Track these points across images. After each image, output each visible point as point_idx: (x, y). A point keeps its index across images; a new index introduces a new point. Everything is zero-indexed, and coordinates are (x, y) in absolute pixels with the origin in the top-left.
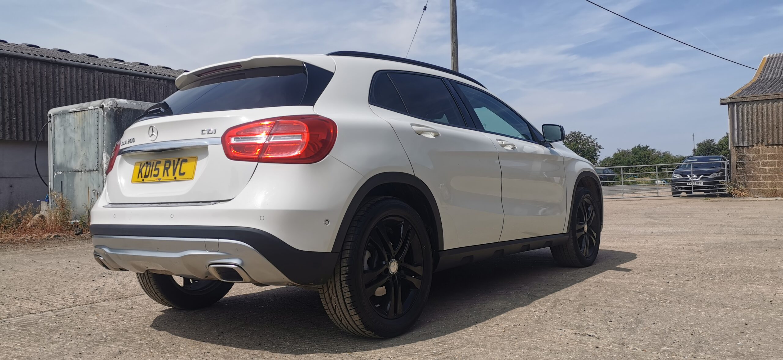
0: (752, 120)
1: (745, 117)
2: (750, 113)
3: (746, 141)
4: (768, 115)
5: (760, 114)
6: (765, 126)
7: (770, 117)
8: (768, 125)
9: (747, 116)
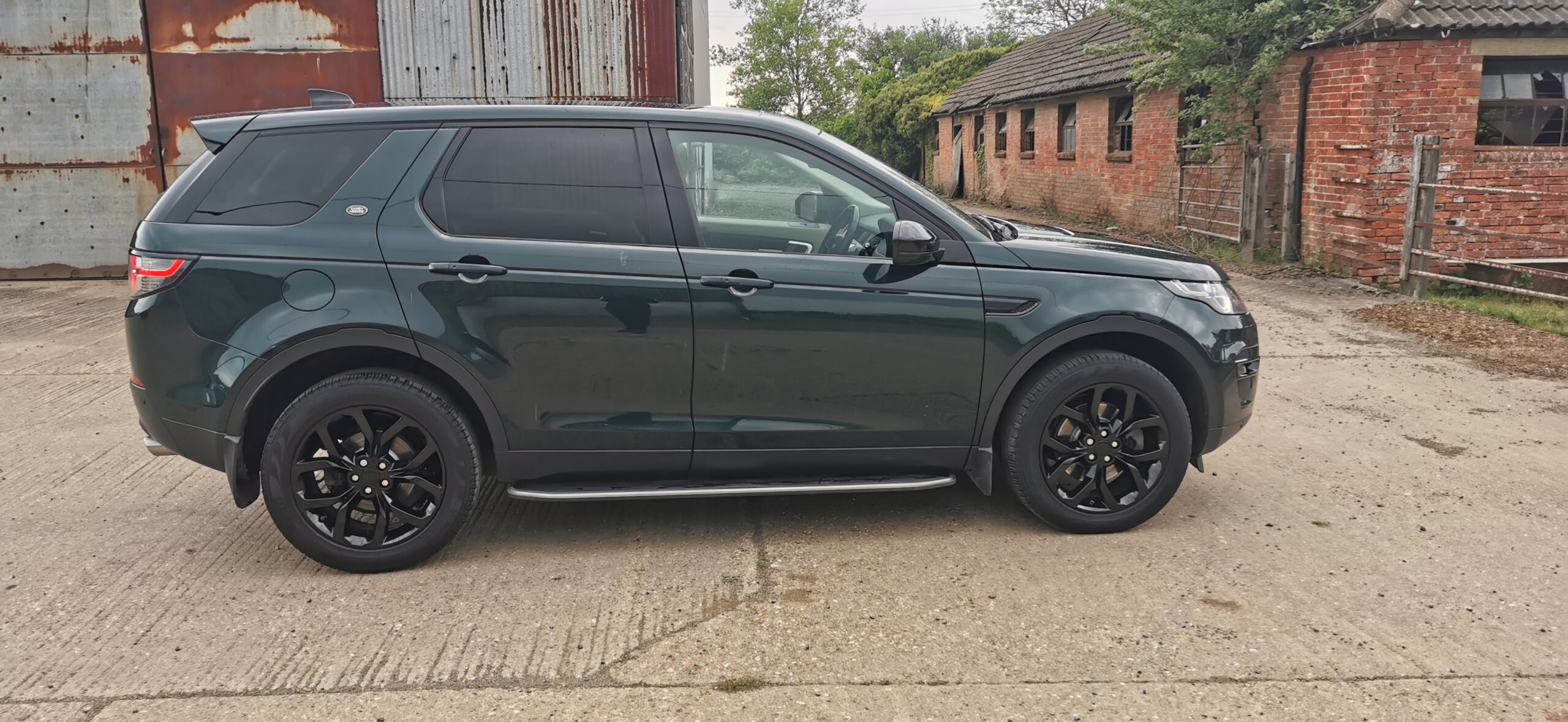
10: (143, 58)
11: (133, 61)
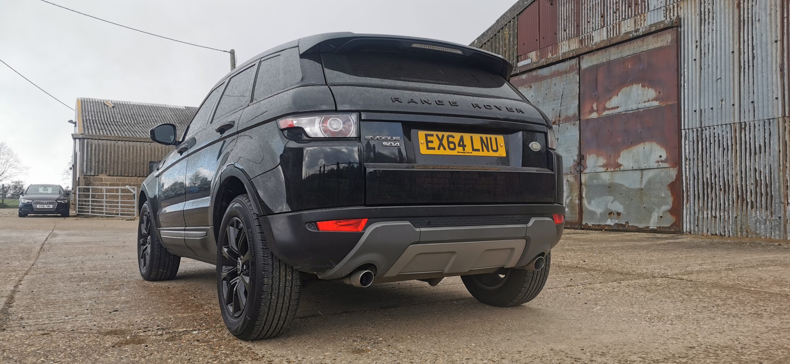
0: (99, 155)
1: (93, 152)
2: (97, 149)
3: (93, 171)
4: (111, 152)
5: (105, 151)
6: (108, 161)
7: (112, 154)
8: (110, 160)
9: (95, 150)
10: (578, 122)
11: (574, 125)
